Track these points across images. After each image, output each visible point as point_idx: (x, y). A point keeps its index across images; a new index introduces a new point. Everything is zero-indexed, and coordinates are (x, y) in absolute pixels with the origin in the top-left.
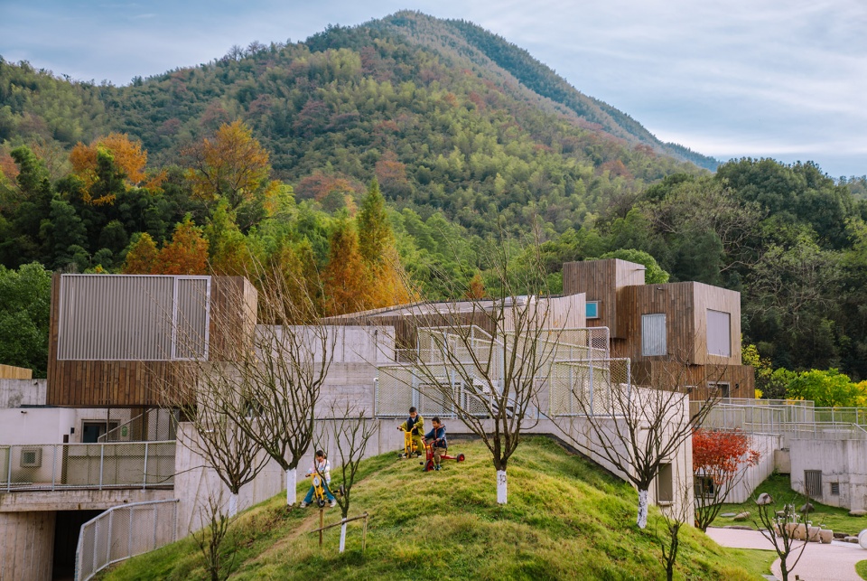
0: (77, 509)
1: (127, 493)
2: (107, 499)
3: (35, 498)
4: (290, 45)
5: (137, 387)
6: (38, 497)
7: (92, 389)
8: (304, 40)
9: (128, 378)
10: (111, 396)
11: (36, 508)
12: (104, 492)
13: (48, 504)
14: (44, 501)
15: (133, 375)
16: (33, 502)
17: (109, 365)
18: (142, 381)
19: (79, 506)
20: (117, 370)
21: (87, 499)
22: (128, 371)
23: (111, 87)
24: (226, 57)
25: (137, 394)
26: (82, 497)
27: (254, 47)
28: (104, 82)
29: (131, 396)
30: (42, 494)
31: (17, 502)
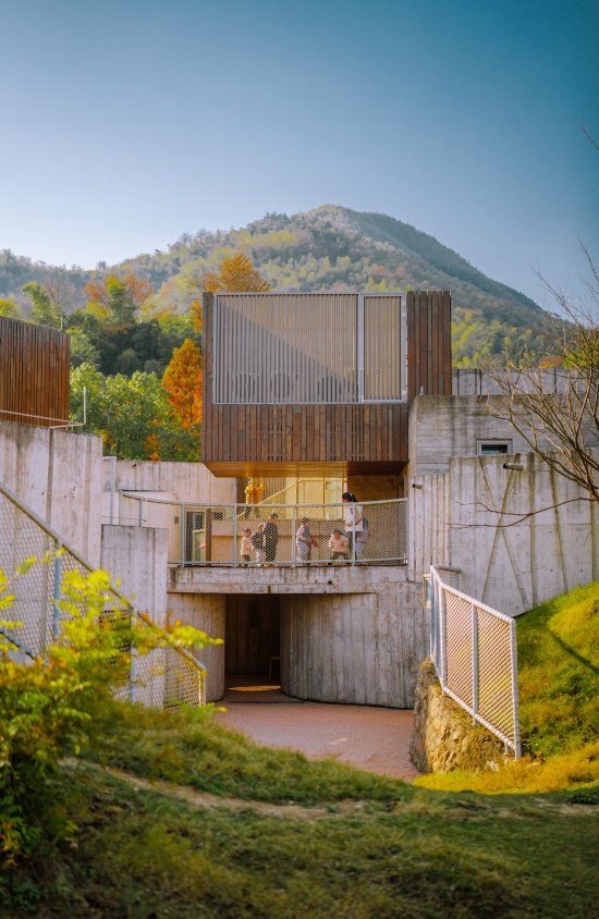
0: (266, 592)
1: (331, 571)
2: (305, 579)
3: (214, 576)
4: (233, 231)
5: (317, 438)
6: (218, 574)
7: (259, 442)
8: (245, 227)
9: (304, 426)
10: (284, 451)
11: (216, 590)
12: (300, 570)
13: (231, 585)
14: (225, 580)
15: (310, 423)
16: (213, 581)
17: (280, 411)
18: (323, 430)
19: (269, 588)
20: (290, 416)
21: (277, 579)
22: (304, 418)
23: (80, 270)
24: (177, 243)
25: (316, 448)
26: (272, 576)
27: (201, 234)
28: (74, 266)
29: (309, 450)
30: (222, 571)
31: (194, 580)
